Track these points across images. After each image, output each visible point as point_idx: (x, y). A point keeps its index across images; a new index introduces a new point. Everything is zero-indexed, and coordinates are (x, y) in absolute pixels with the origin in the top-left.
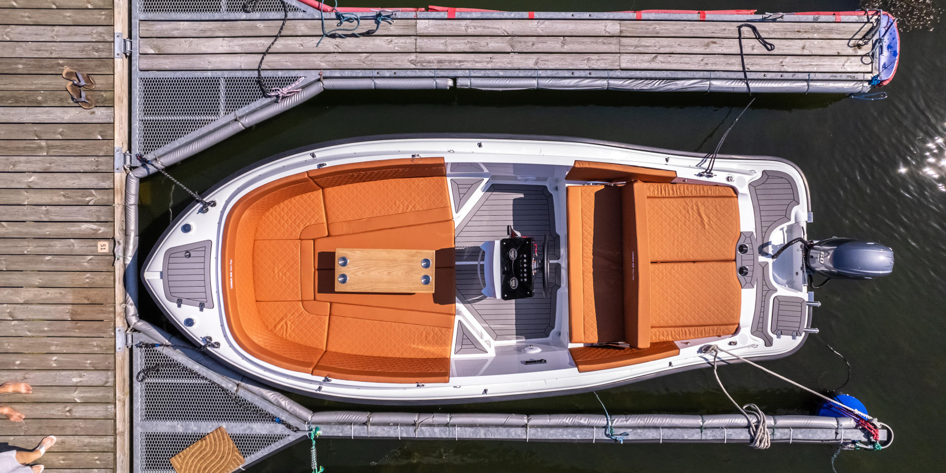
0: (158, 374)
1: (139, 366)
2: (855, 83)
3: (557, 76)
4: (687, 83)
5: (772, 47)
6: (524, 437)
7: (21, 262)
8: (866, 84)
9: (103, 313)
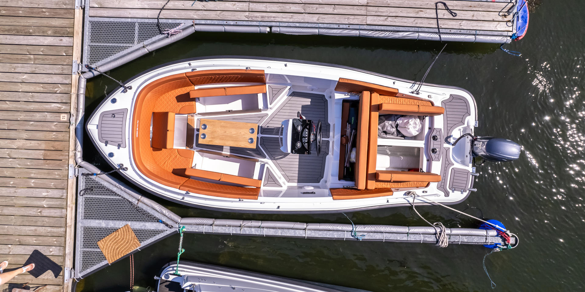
0: (92, 192)
1: (82, 186)
2: (502, 37)
3: (329, 27)
4: (405, 34)
5: (456, 15)
6: (304, 236)
7: (16, 124)
8: (509, 38)
9: (62, 156)
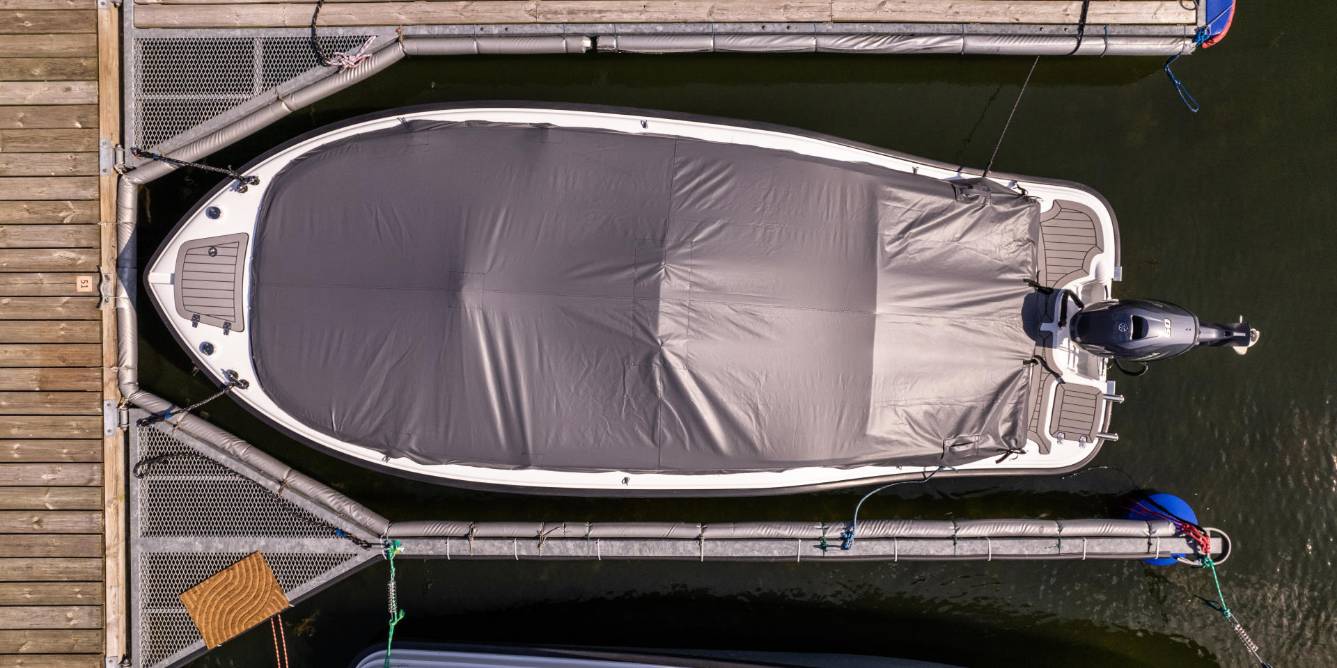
0: (166, 467)
1: (139, 453)
2: (1173, 40)
3: (740, 31)
4: (932, 41)
6: (697, 554)
8: (1188, 42)
9: (86, 380)
